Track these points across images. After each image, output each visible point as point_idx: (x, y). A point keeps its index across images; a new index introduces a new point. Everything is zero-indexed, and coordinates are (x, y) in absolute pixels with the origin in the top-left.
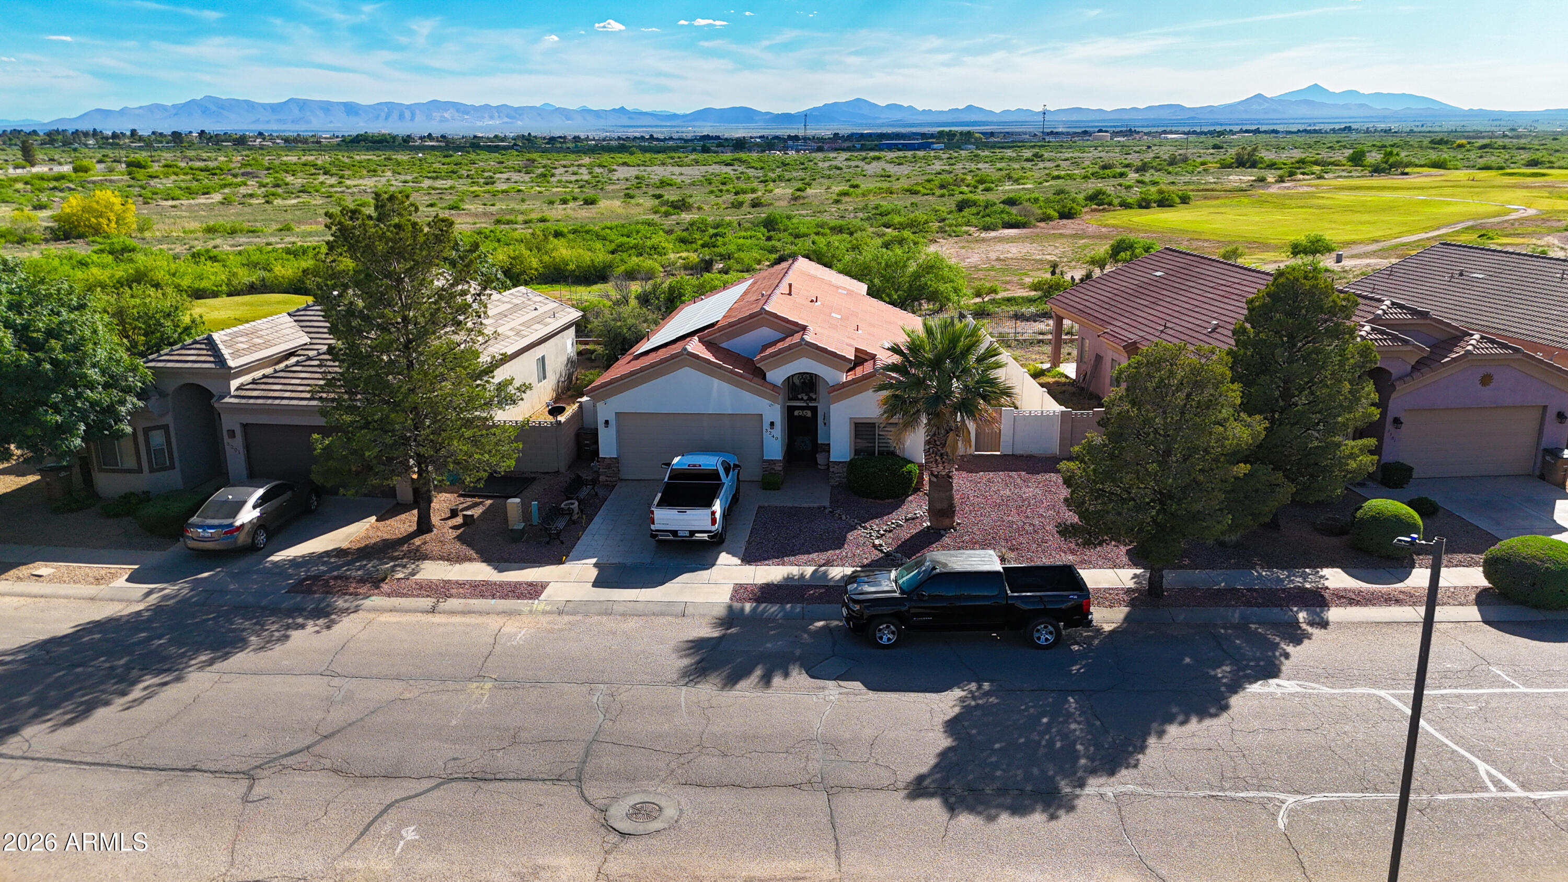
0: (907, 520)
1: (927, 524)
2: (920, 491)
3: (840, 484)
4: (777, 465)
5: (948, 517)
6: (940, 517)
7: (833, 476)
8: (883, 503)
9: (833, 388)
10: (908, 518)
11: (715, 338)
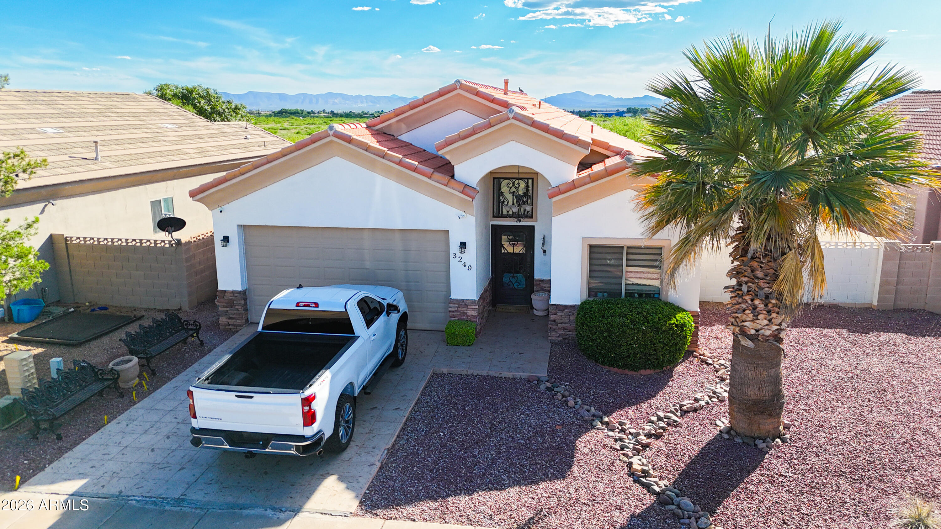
0: (685, 413)
1: (723, 423)
2: (693, 357)
3: (564, 339)
4: (469, 307)
5: (771, 416)
6: (755, 415)
7: (554, 327)
8: (636, 376)
9: (557, 189)
10: (685, 408)
11: (390, 125)
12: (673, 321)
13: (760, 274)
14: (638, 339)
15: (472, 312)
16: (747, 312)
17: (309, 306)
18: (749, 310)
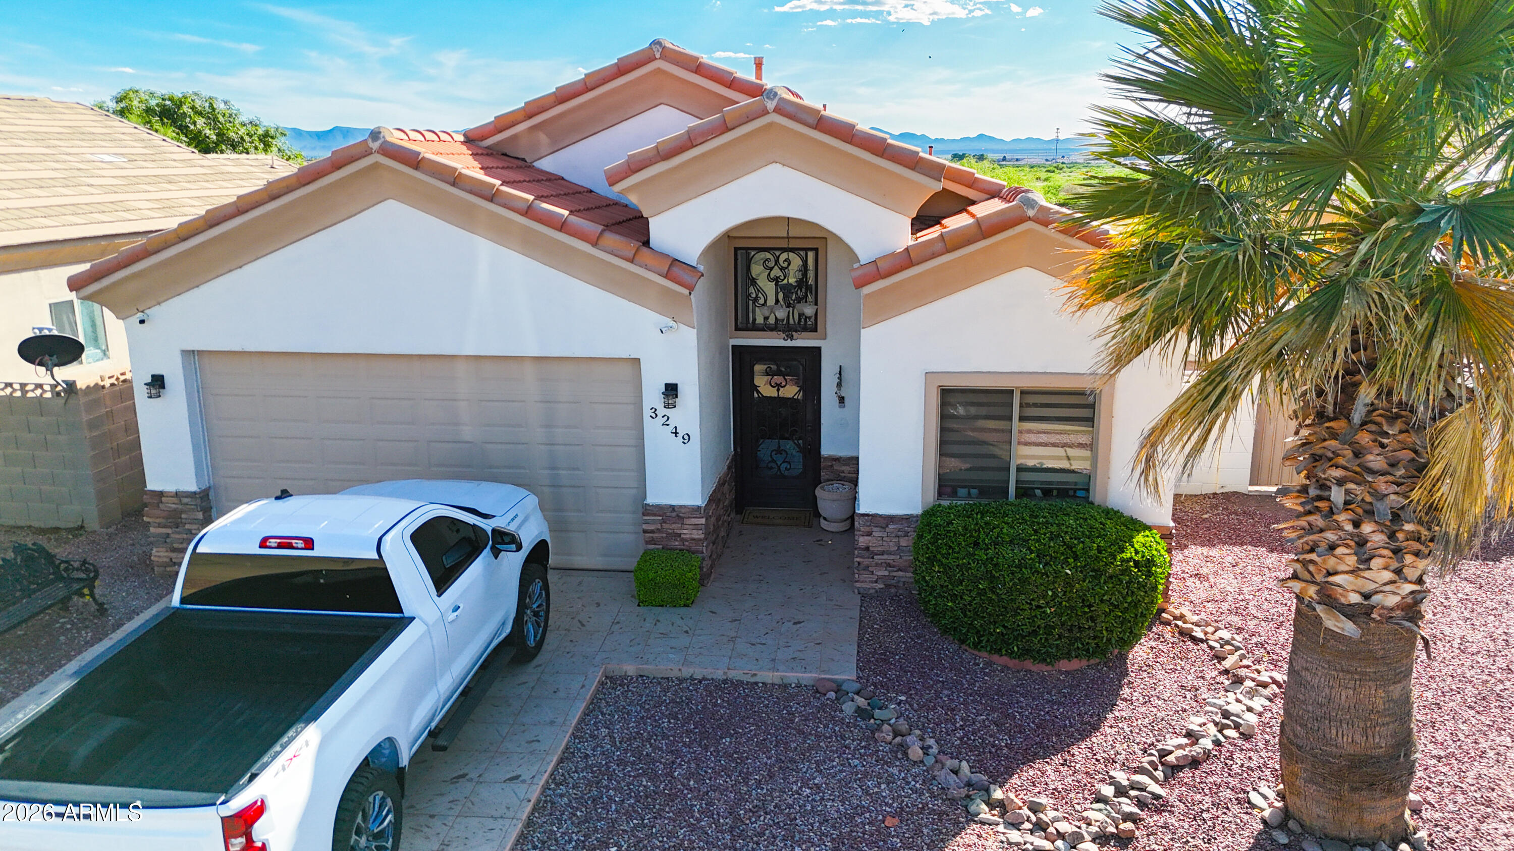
0: (1172, 771)
2: (1161, 623)
3: (888, 586)
4: (687, 521)
5: (1389, 791)
6: (1353, 789)
7: (866, 562)
8: (1050, 675)
9: (873, 268)
10: (1171, 758)
11: (514, 137)
12: (1129, 553)
13: (1375, 460)
14: (1055, 595)
15: (693, 532)
16: (1340, 551)
17: (290, 547)
18: (1347, 546)
